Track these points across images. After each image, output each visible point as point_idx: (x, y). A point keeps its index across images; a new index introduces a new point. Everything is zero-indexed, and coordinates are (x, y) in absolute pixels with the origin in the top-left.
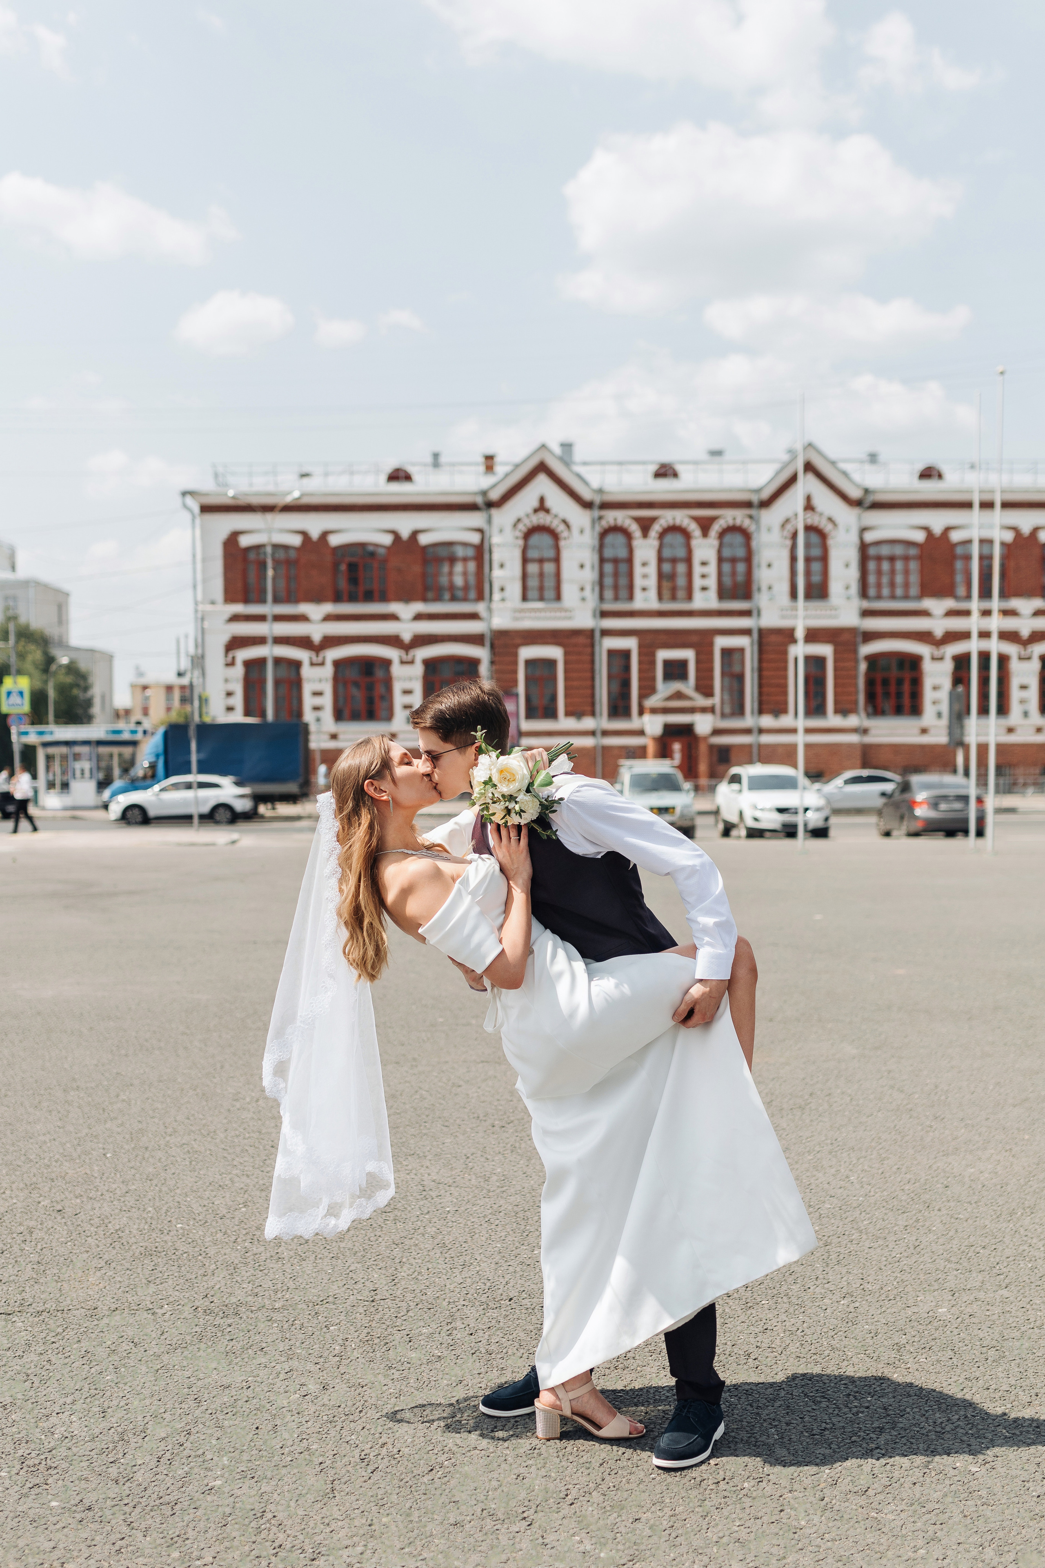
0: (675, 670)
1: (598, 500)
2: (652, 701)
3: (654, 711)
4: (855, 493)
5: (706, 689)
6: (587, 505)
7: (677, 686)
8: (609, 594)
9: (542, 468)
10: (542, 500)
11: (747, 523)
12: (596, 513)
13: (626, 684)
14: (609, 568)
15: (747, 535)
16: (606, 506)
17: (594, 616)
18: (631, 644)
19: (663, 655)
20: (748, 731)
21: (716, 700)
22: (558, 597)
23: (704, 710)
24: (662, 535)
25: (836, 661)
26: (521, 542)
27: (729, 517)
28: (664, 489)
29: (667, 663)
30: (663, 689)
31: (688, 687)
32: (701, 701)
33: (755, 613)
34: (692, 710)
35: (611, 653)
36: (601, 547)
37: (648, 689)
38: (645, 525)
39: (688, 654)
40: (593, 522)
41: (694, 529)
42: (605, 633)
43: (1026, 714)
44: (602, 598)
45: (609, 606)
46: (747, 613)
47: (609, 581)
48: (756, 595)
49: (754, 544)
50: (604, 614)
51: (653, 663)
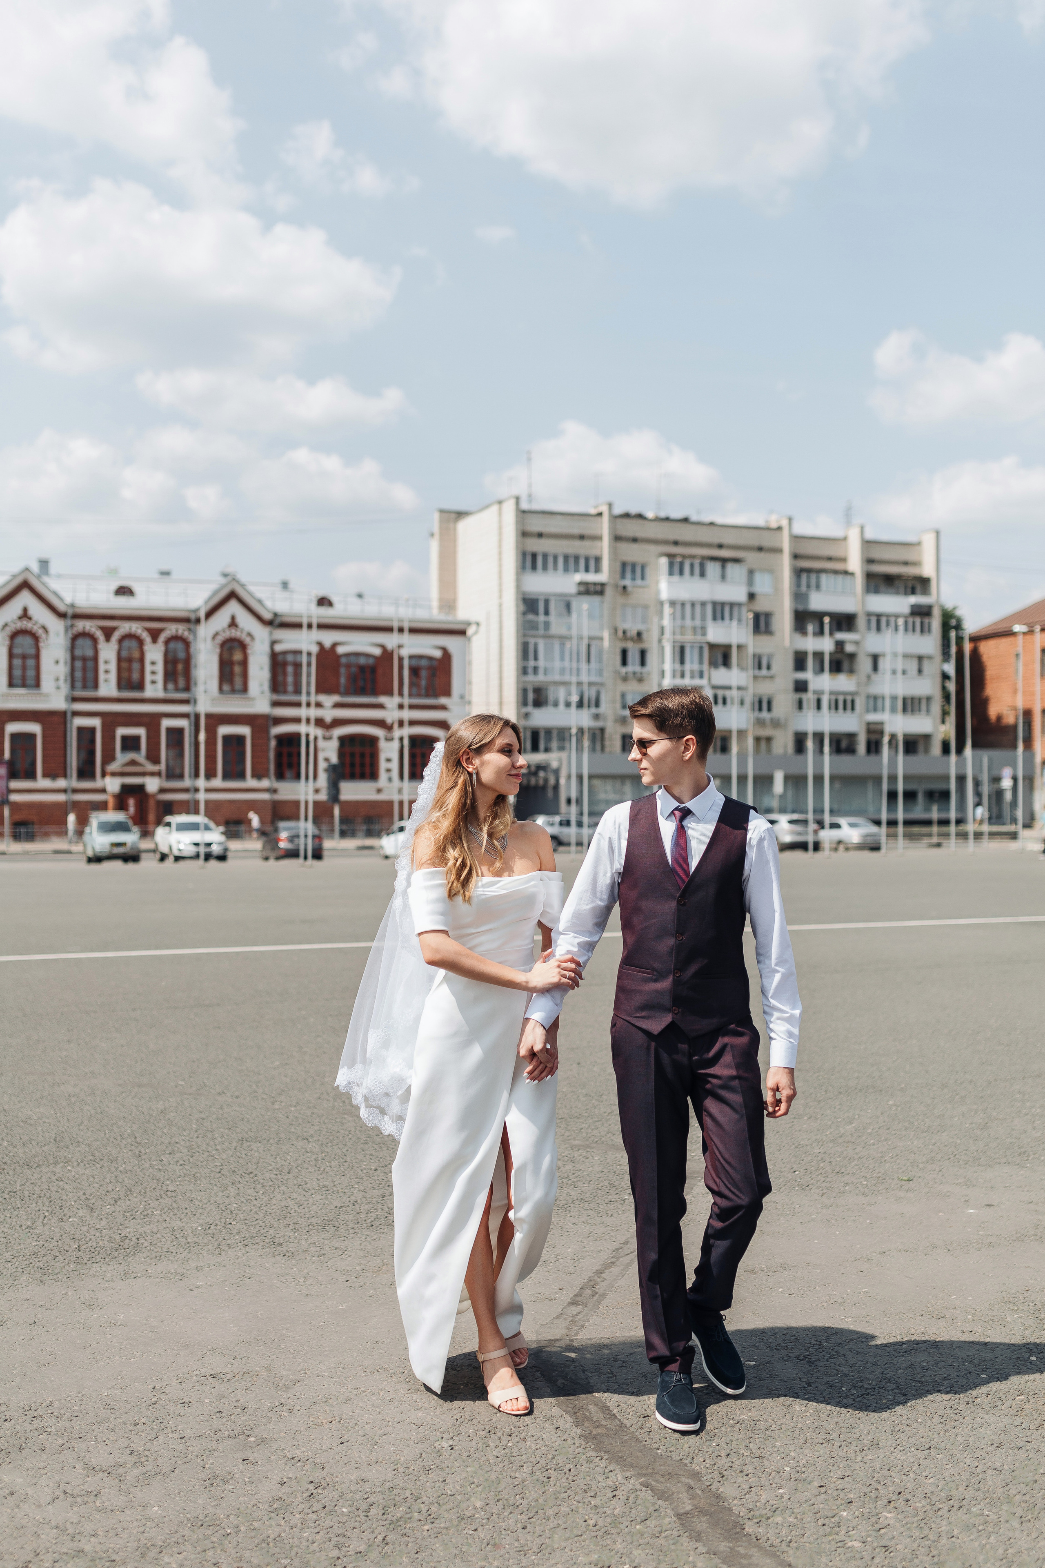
0: (131, 744)
1: (70, 612)
2: (113, 767)
3: (113, 774)
4: (267, 616)
5: (154, 757)
6: (62, 615)
7: (131, 756)
8: (78, 684)
9: (25, 585)
10: (25, 610)
11: (186, 634)
12: (69, 622)
13: (92, 753)
14: (78, 664)
15: (187, 644)
16: (77, 616)
17: (67, 699)
18: (96, 722)
19: (121, 731)
20: (186, 790)
21: (163, 766)
22: (37, 685)
23: (152, 774)
24: (121, 641)
25: (253, 739)
26: (7, 642)
27: (172, 629)
28: (123, 604)
29: (124, 738)
30: (121, 758)
31: (141, 756)
32: (150, 767)
33: (192, 701)
34: (143, 774)
35: (80, 730)
36: (72, 648)
37: (109, 757)
38: (108, 633)
39: (141, 732)
40: (66, 630)
41: (146, 637)
42: (76, 714)
43: (390, 780)
44: (73, 687)
45: (79, 693)
46: (186, 702)
47: (78, 674)
48: (193, 688)
49: (192, 650)
50: (75, 700)
51: (113, 738)
